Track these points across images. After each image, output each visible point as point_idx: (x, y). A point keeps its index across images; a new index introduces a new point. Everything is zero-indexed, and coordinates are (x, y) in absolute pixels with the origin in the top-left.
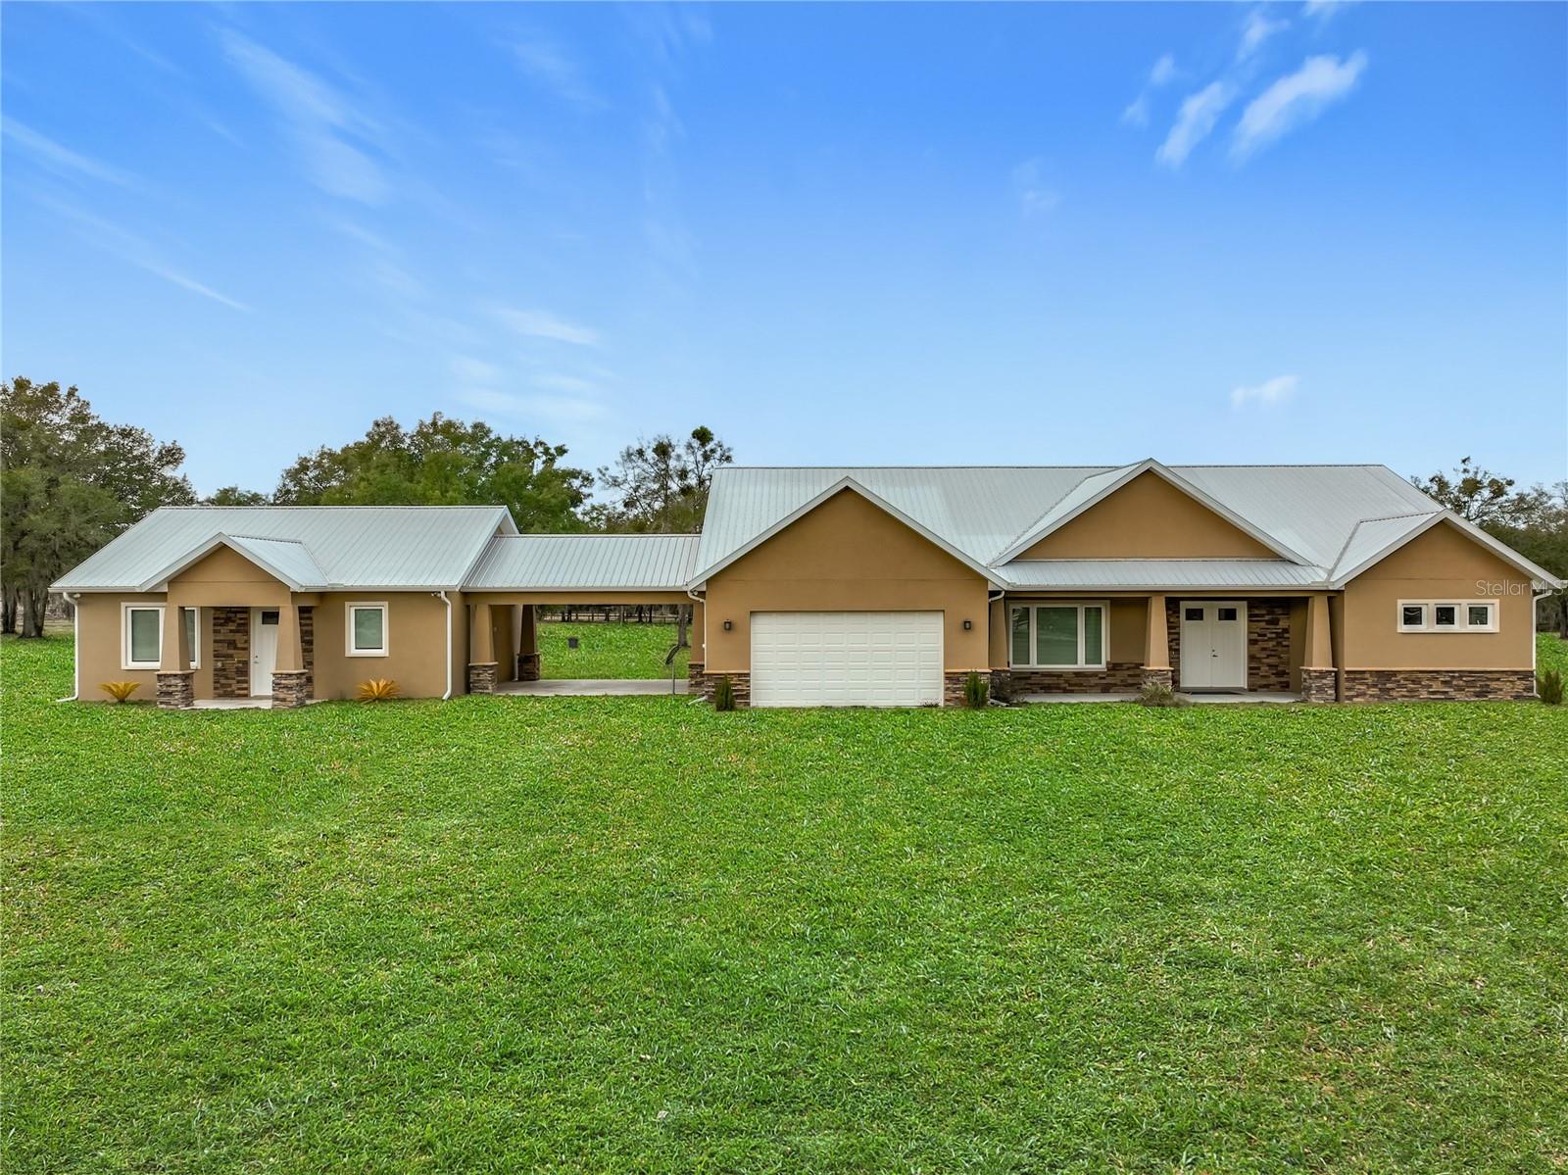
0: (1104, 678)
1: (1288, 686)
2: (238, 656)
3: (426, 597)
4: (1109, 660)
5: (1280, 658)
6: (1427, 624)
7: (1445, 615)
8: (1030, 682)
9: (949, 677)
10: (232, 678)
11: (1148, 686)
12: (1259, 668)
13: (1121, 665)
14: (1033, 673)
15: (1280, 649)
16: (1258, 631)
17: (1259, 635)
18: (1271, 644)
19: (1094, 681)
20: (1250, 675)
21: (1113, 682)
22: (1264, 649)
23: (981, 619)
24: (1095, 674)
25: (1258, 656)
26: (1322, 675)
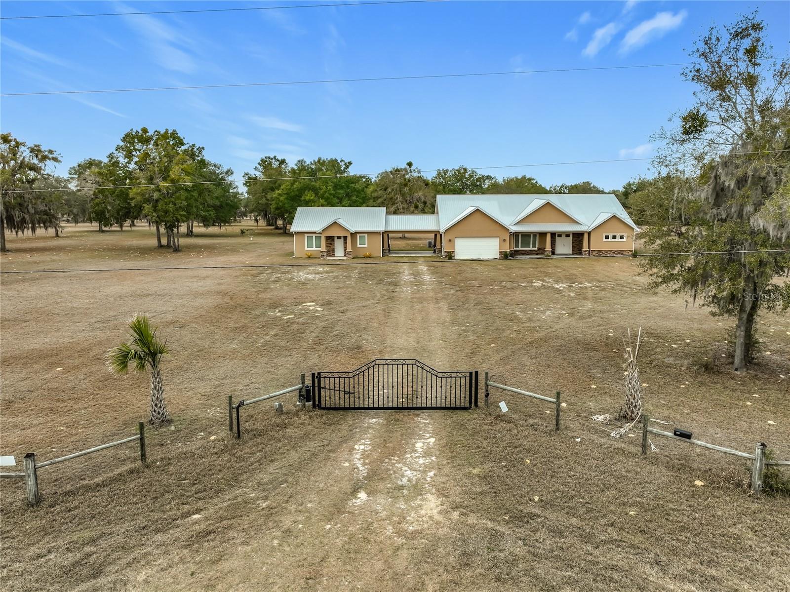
0: (537, 252)
1: (579, 253)
2: (332, 247)
3: (376, 233)
4: (538, 247)
6: (610, 239)
7: (614, 237)
8: (519, 253)
9: (500, 252)
10: (331, 252)
11: (546, 254)
13: (540, 248)
17: (574, 242)
20: (573, 250)
21: (539, 252)
23: (508, 239)
24: (535, 251)
26: (586, 251)
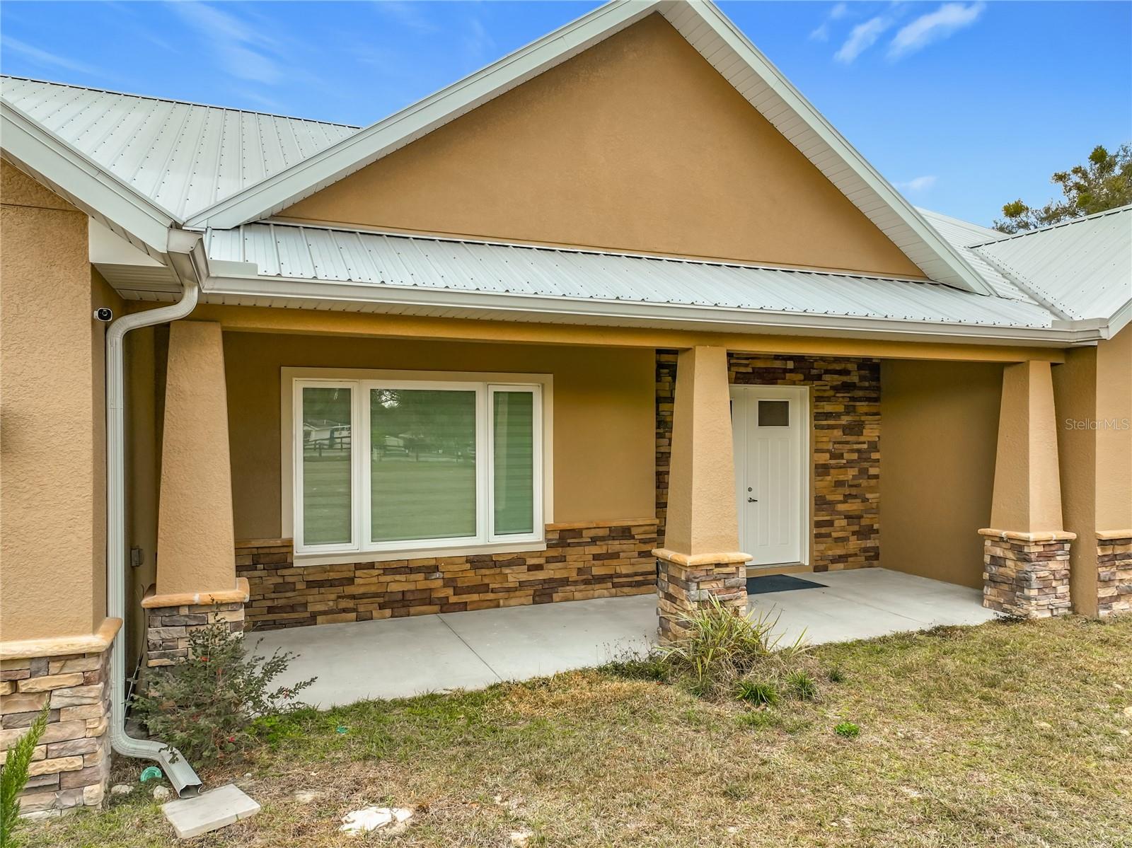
0: (538, 567)
1: (877, 557)
4: (550, 521)
5: (865, 500)
8: (350, 590)
12: (830, 523)
13: (577, 533)
14: (358, 566)
15: (864, 483)
16: (830, 446)
17: (833, 456)
18: (852, 472)
19: (515, 575)
20: (817, 537)
21: (558, 575)
22: (839, 484)
24: (517, 560)
25: (829, 498)
